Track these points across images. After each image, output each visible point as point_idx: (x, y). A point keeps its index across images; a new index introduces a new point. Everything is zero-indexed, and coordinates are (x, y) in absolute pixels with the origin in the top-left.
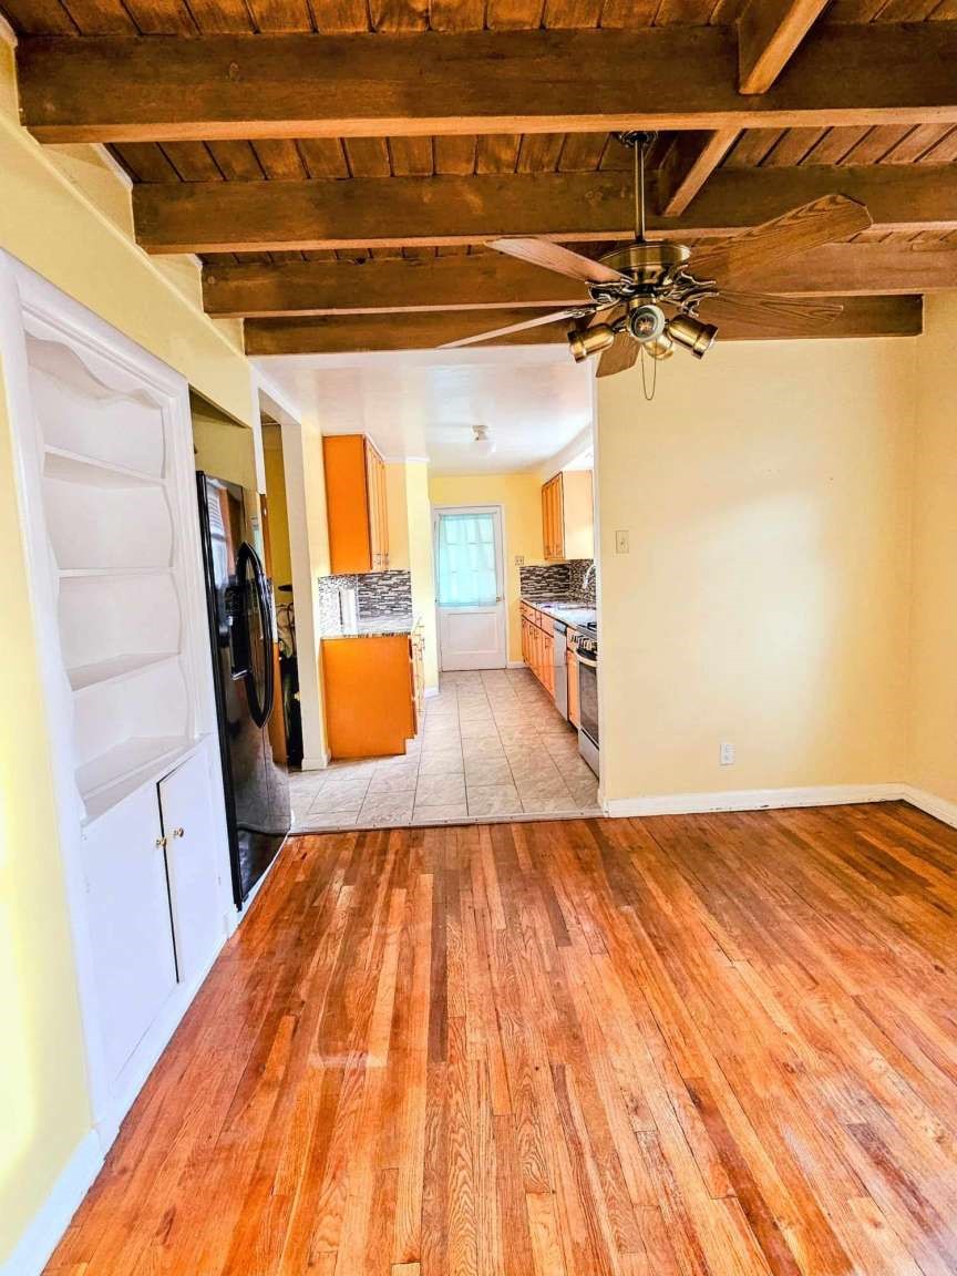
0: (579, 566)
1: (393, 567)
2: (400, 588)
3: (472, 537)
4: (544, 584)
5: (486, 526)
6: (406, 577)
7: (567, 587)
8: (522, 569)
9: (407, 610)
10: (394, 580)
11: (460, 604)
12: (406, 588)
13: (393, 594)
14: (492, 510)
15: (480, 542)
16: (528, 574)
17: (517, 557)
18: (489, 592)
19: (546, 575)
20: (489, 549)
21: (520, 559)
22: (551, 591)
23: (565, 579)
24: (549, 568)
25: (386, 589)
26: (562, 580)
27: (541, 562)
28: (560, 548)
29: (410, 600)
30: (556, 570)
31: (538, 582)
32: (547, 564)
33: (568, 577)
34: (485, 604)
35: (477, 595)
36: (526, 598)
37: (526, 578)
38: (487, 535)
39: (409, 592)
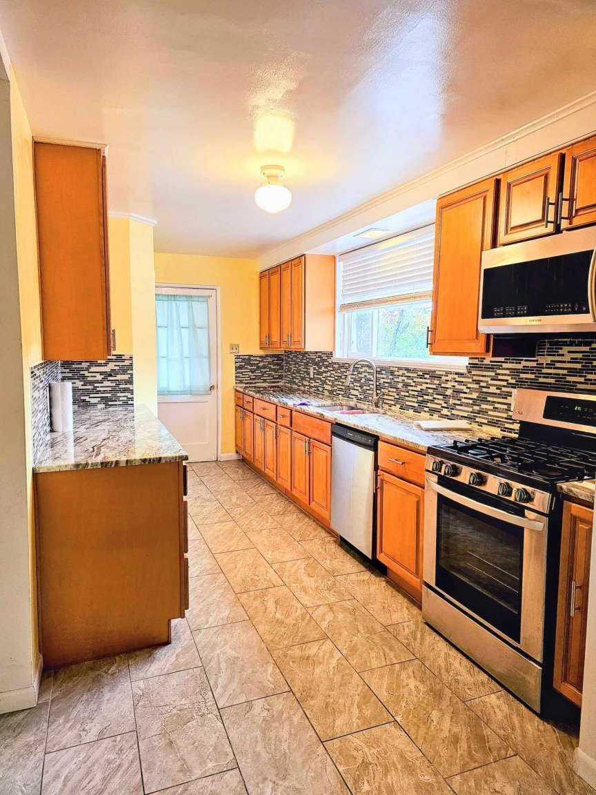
2: (119, 377)
4: (258, 373)
5: (200, 310)
6: (127, 363)
7: (280, 377)
8: (238, 357)
9: (128, 403)
10: (111, 366)
12: (126, 377)
13: (109, 384)
14: (207, 293)
15: (193, 327)
16: (244, 363)
17: (231, 345)
18: (202, 381)
19: (261, 364)
20: (202, 335)
21: (234, 347)
22: (265, 381)
23: (279, 370)
24: (263, 358)
25: (99, 377)
26: (276, 371)
27: (256, 351)
29: (132, 392)
30: (270, 360)
31: (253, 371)
32: (262, 353)
33: (282, 368)
34: (197, 393)
35: (187, 383)
36: (240, 387)
37: (240, 367)
38: (201, 320)
39: (130, 381)
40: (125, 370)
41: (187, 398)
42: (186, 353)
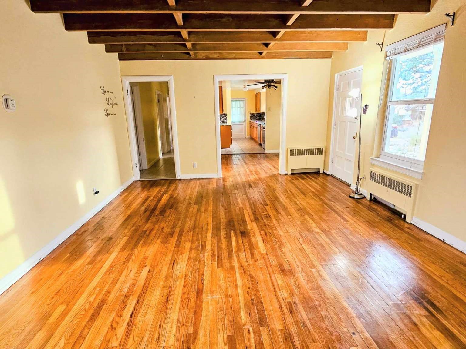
0: (263, 114)
1: (224, 113)
3: (239, 106)
4: (255, 117)
5: (242, 103)
7: (261, 118)
8: (250, 114)
9: (226, 122)
10: (223, 116)
11: (235, 122)
14: (243, 99)
15: (240, 107)
16: (252, 115)
18: (242, 119)
20: (242, 109)
21: (249, 112)
22: (257, 119)
23: (260, 116)
24: (256, 114)
25: (221, 118)
26: (259, 117)
27: (254, 112)
28: (259, 109)
29: (227, 120)
31: (254, 117)
32: (256, 113)
34: (241, 122)
35: (239, 120)
36: (251, 121)
37: (251, 116)
38: (242, 105)
39: (226, 118)
40: (225, 116)
41: (239, 123)
42: (239, 113)
